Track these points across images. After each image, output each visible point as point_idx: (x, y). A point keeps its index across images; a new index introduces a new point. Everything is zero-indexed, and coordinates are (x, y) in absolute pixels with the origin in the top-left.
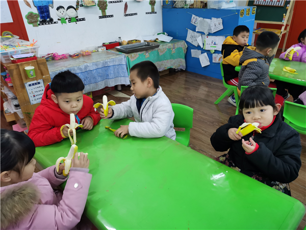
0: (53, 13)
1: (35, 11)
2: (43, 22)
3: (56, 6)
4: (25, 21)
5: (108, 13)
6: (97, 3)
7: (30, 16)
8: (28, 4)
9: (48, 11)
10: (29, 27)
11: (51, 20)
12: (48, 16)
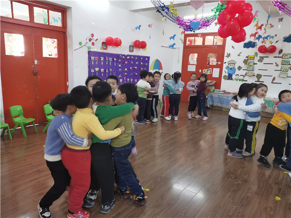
0: (234, 77)
1: (227, 75)
2: (229, 79)
3: (236, 74)
4: (222, 77)
5: (261, 80)
6: (256, 75)
7: (225, 76)
8: (226, 72)
9: (232, 76)
10: (223, 80)
11: (232, 79)
12: (231, 77)
